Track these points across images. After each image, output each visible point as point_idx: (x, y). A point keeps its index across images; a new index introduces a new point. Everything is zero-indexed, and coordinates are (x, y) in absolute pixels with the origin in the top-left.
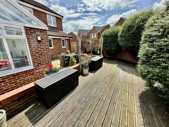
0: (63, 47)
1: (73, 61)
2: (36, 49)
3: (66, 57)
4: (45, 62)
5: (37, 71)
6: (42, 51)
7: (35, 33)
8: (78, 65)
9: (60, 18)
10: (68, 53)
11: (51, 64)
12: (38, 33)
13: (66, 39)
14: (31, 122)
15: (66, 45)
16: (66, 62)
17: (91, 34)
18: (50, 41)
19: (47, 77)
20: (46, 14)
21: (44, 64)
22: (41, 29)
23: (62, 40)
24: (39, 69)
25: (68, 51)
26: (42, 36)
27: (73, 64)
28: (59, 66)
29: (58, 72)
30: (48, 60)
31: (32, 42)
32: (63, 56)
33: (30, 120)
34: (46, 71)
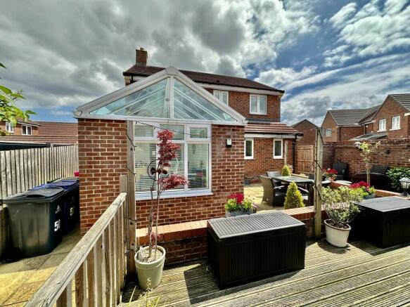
0: (275, 157)
1: (296, 197)
2: (221, 161)
3: (279, 183)
4: (231, 187)
5: (216, 201)
6: (229, 164)
7: (225, 133)
8: (310, 210)
9: (277, 96)
10: (285, 174)
11: (242, 193)
12: (228, 133)
13: (284, 140)
14: (190, 295)
15: (284, 152)
16: (276, 195)
17: (373, 121)
18: (249, 143)
19: (229, 218)
20: (248, 94)
21: (229, 191)
22: (234, 126)
23: (276, 142)
24: (220, 198)
25: (289, 168)
26: (234, 137)
27: (294, 203)
28: (259, 201)
29: (252, 215)
30: (238, 183)
31: (217, 148)
32: (271, 180)
33: (189, 289)
34: (229, 206)
